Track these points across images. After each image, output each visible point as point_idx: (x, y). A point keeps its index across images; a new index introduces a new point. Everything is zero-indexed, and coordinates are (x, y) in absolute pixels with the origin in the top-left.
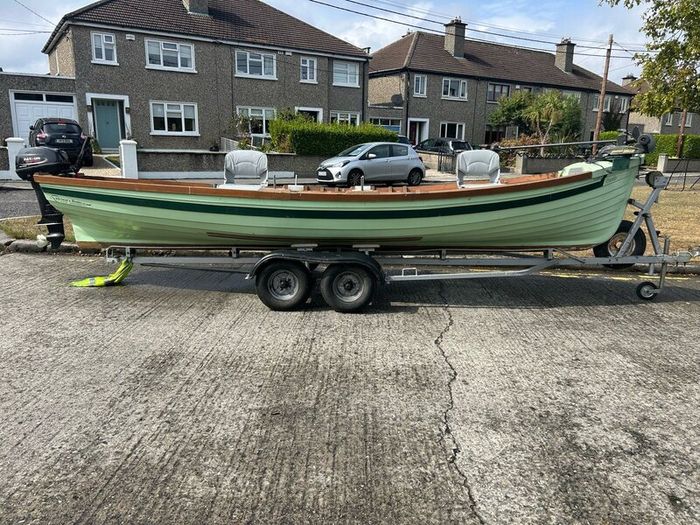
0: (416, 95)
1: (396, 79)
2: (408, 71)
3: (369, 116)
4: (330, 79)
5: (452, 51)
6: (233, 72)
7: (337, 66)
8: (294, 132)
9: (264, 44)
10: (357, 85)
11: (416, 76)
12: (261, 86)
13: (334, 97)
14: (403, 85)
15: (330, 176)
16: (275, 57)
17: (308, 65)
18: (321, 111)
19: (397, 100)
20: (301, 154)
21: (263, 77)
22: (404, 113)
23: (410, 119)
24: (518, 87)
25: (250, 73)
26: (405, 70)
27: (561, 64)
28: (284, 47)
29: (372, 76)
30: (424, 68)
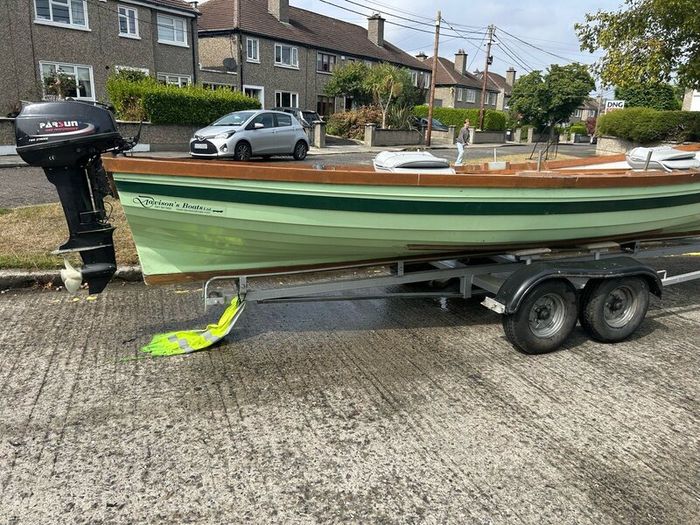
0: (249, 60)
1: (224, 41)
2: (239, 32)
3: (202, 81)
4: (155, 35)
5: (278, 17)
6: (31, 18)
7: (161, 20)
8: (148, 96)
10: (185, 44)
11: (248, 39)
12: (69, 37)
13: (162, 57)
14: (235, 48)
15: (212, 148)
16: (85, 2)
17: (127, 16)
18: (147, 71)
19: (229, 63)
20: (157, 123)
21: (72, 26)
22: (239, 79)
23: (245, 86)
24: (343, 58)
25: (54, 20)
26: (236, 31)
27: (374, 38)
29: (203, 35)
30: (256, 31)
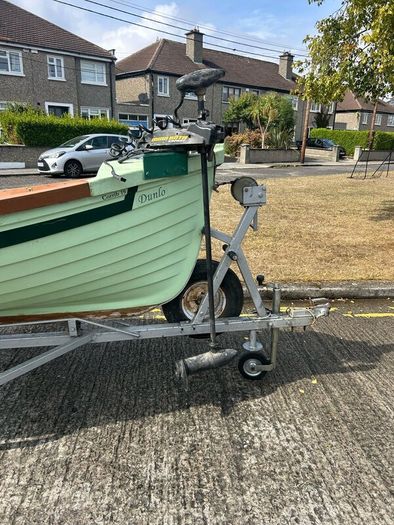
0: (160, 94)
1: (141, 80)
2: (151, 73)
3: (118, 112)
4: (78, 77)
5: (192, 57)
7: (84, 66)
9: (8, 42)
10: (105, 84)
11: (159, 77)
12: (9, 82)
13: (84, 95)
14: (148, 85)
15: (46, 167)
16: (20, 55)
17: (55, 63)
18: (71, 106)
19: (143, 97)
20: (30, 145)
21: (10, 73)
22: (150, 110)
23: (155, 116)
24: (247, 90)
26: (148, 71)
27: (283, 72)
28: (29, 45)
29: (119, 78)
30: (167, 70)
